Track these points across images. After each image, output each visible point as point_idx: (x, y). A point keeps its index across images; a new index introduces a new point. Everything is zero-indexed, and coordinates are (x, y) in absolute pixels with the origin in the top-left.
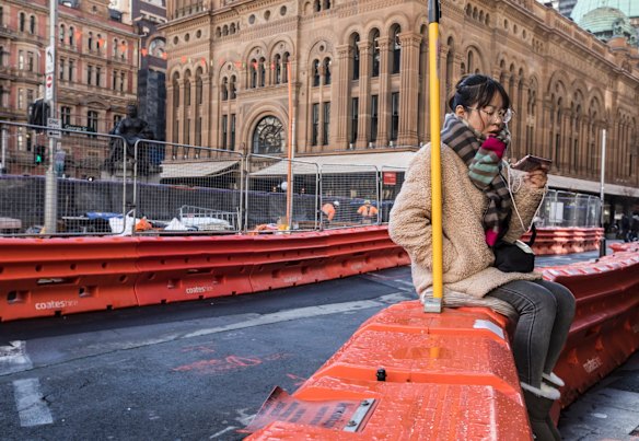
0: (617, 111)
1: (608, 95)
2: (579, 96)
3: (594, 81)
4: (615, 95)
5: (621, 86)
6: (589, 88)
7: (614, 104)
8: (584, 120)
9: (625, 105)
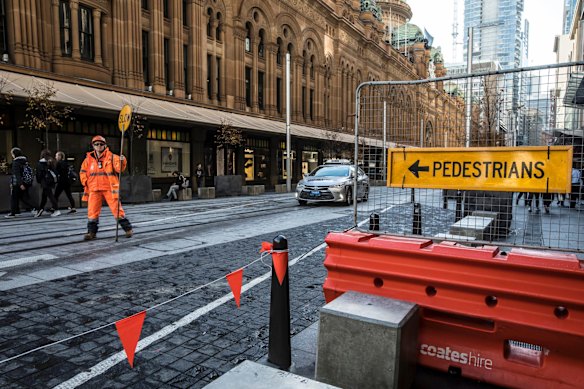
0: (338, 58)
1: (327, 41)
2: (289, 32)
3: (309, 20)
4: (337, 42)
5: (343, 36)
6: (302, 28)
7: (336, 52)
8: (298, 61)
9: (347, 55)
